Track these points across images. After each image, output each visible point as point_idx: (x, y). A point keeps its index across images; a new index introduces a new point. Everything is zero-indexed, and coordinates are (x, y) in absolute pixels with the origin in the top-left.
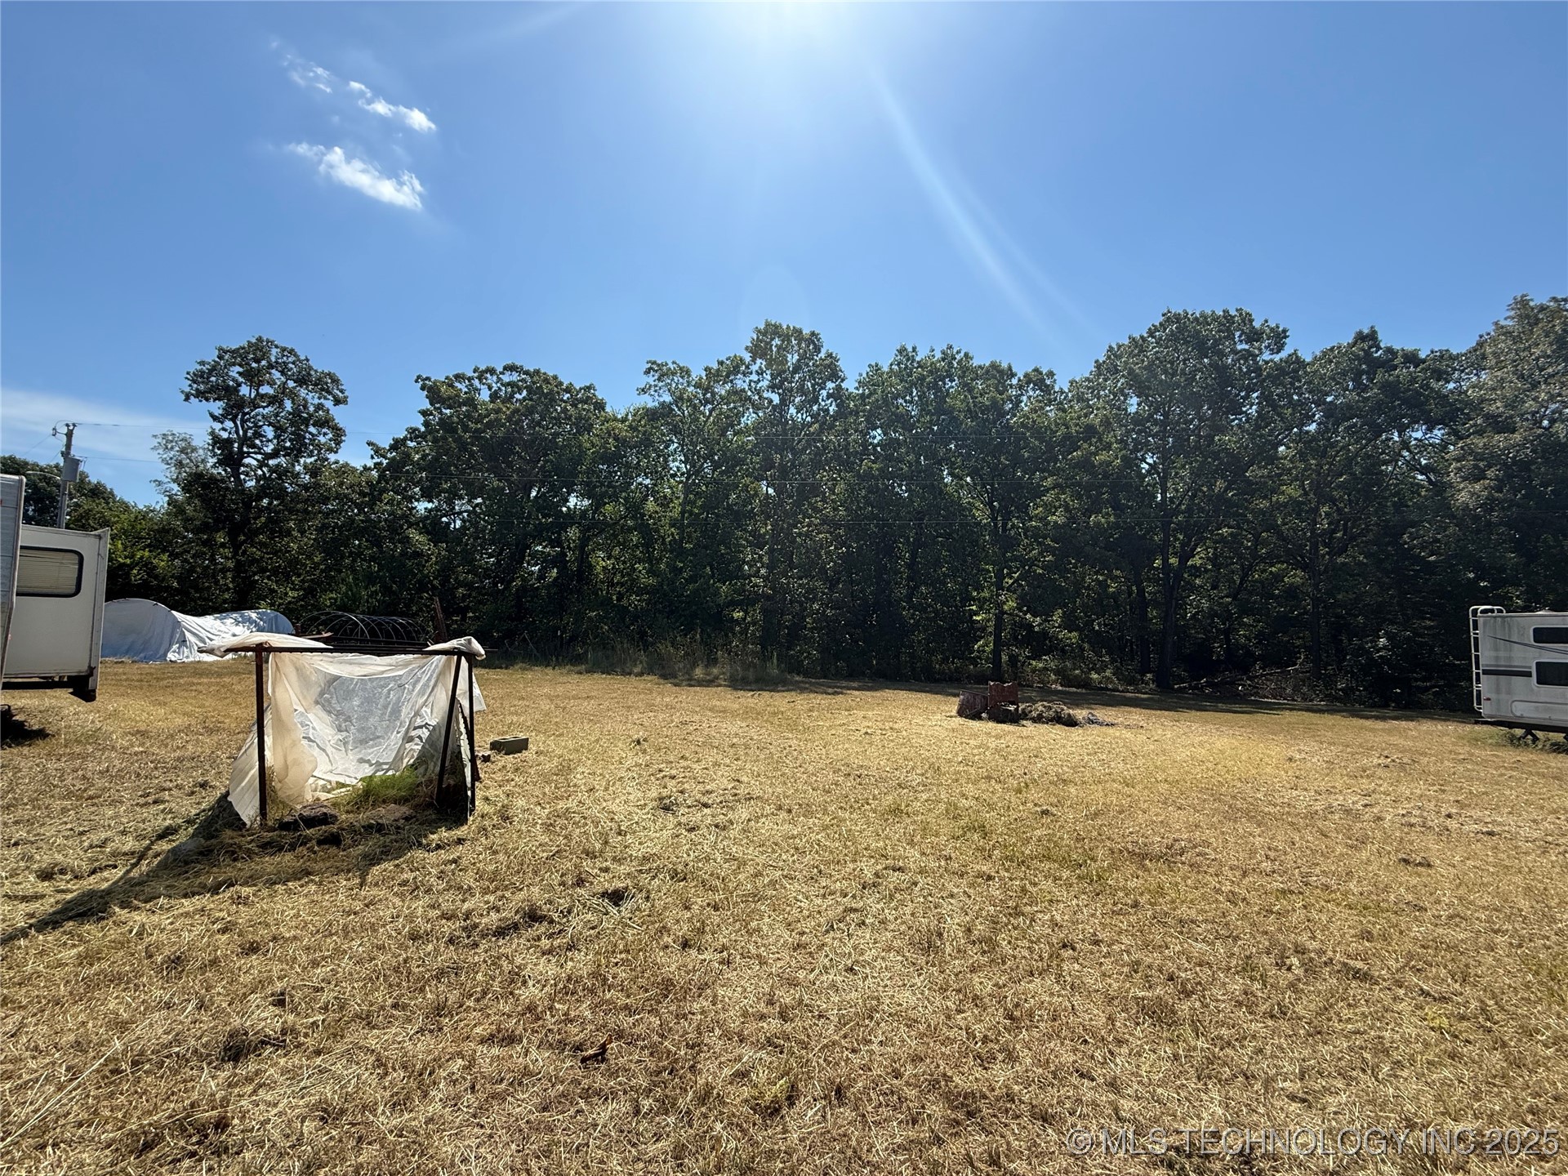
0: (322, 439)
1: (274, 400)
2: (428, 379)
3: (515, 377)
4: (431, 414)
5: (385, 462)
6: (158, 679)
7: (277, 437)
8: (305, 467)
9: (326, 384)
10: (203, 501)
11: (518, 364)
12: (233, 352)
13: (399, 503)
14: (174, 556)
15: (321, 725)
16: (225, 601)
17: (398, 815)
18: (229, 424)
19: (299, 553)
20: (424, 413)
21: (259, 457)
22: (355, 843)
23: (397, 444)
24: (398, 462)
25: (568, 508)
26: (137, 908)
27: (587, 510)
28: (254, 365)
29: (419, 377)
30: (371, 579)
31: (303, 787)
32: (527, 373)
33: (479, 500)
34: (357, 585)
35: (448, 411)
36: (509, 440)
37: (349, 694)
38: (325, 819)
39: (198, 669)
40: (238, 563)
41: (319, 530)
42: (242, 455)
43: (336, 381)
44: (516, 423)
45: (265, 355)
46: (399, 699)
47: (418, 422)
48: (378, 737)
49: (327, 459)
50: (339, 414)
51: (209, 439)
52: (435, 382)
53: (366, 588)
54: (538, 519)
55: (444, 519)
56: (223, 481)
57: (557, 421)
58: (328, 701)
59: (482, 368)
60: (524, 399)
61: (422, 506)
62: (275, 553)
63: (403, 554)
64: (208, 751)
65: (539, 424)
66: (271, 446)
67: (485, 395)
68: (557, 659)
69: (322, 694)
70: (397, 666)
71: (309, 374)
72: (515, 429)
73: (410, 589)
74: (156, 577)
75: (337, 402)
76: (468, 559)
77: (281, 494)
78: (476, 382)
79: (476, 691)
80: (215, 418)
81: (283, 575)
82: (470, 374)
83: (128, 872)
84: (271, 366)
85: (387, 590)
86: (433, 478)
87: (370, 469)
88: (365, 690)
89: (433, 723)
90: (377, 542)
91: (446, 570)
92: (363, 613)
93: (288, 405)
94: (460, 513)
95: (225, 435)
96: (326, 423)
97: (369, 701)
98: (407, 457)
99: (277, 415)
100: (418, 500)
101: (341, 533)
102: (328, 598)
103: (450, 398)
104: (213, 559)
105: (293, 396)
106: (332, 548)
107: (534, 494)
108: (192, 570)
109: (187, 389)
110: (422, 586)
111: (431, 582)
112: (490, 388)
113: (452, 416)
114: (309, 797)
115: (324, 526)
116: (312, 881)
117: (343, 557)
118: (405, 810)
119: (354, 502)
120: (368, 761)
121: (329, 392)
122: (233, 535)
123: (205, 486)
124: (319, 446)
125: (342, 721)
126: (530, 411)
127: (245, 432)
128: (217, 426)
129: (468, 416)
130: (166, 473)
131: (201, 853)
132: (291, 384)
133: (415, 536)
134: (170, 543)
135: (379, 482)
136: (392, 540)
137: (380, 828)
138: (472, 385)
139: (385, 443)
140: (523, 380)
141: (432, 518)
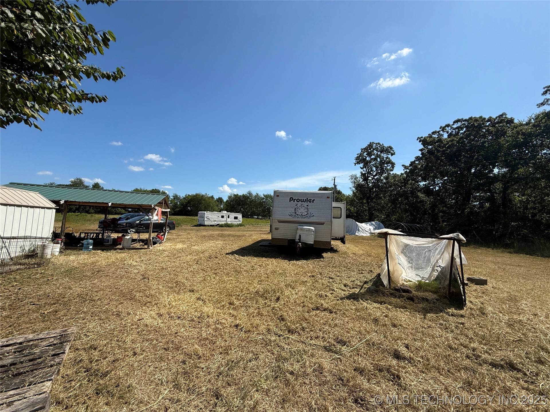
0: (388, 168)
1: (375, 159)
2: (422, 137)
3: (459, 124)
4: (424, 150)
5: (408, 171)
6: (355, 240)
7: (376, 170)
8: (384, 177)
9: (389, 150)
10: (360, 192)
11: (460, 118)
12: (364, 149)
13: (414, 184)
14: (355, 207)
15: (403, 260)
16: (366, 219)
17: (433, 297)
18: (365, 169)
19: (384, 204)
20: (421, 150)
21: (372, 177)
22: (419, 303)
23: (412, 164)
24: (413, 169)
25: (494, 174)
26: (364, 301)
27: (507, 173)
28: (370, 151)
29: (418, 138)
30: (406, 211)
31: (399, 279)
32: (465, 120)
33: (446, 178)
34: (402, 213)
35: (430, 147)
36: (459, 151)
37: (412, 251)
38: (407, 291)
39: (363, 238)
40: (369, 208)
41: (389, 196)
42: (368, 177)
43: (391, 148)
44: (462, 143)
45: (372, 147)
46: (429, 255)
47: (419, 154)
48: (423, 268)
49: (390, 174)
50: (393, 158)
51: (360, 174)
52: (425, 138)
53: (405, 214)
54: (477, 181)
55: (432, 187)
56: (364, 185)
57: (484, 136)
58: (405, 253)
59: (444, 125)
60: (465, 132)
61: (422, 184)
62: (378, 204)
63: (416, 201)
64: (370, 262)
65: (473, 140)
66: (375, 173)
67: (445, 136)
68: (494, 245)
69: (403, 250)
70: (429, 243)
71: (384, 149)
72: (462, 146)
73: (420, 214)
74: (351, 213)
75: (392, 155)
76: (443, 201)
77: (378, 187)
78: (441, 132)
79: (463, 256)
80: (361, 168)
81: (380, 211)
82: (438, 130)
83: (360, 291)
84: (374, 150)
85: (412, 215)
86: (426, 173)
87: (403, 174)
88: (417, 250)
89: (443, 266)
90: (407, 198)
91: (434, 206)
92: (405, 222)
93: (379, 159)
94: (438, 184)
95: (364, 172)
96: (390, 162)
97: (418, 254)
98: (416, 167)
99: (376, 163)
100: (420, 182)
101: (396, 196)
102: (393, 218)
103: (431, 142)
104: (363, 207)
105: (379, 156)
106: (394, 202)
107: (473, 171)
108: (359, 211)
109: (355, 162)
110: (425, 212)
111: (428, 211)
112: (448, 132)
113: (432, 148)
114: (401, 283)
115: (391, 195)
116: (408, 311)
117: (397, 204)
118: (435, 296)
119: (398, 186)
120: (419, 276)
121: (389, 152)
122: (367, 200)
123: (360, 187)
124: (388, 170)
125: (410, 260)
126: (468, 136)
127: (369, 170)
128: (362, 170)
129: (439, 146)
130: (351, 185)
131: (375, 291)
132: (379, 153)
133: (420, 195)
134: (353, 204)
135: (407, 178)
136: (412, 197)
137: (427, 300)
138: (439, 134)
139: (408, 164)
140: (464, 124)
141: (426, 187)
